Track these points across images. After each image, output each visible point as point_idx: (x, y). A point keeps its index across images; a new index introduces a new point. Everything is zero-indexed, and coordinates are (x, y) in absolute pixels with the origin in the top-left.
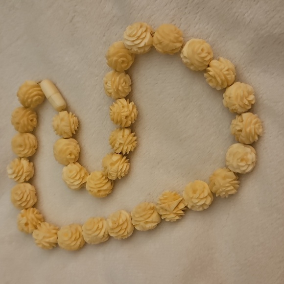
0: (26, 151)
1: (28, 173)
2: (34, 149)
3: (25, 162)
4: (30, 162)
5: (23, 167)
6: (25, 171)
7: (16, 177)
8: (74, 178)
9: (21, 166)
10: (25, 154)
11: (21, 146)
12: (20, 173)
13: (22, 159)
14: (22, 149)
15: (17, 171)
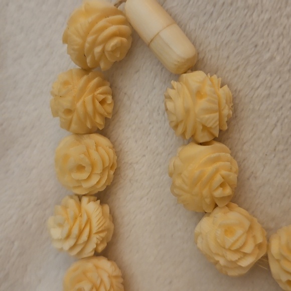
0: (94, 180)
1: (103, 235)
2: (112, 172)
3: (91, 207)
4: (102, 203)
5: (89, 221)
6: (95, 230)
7: (72, 248)
8: (237, 251)
9: (85, 218)
10: (93, 187)
11: (80, 168)
12: (84, 237)
13: (85, 200)
14: (84, 175)
15: (75, 231)
